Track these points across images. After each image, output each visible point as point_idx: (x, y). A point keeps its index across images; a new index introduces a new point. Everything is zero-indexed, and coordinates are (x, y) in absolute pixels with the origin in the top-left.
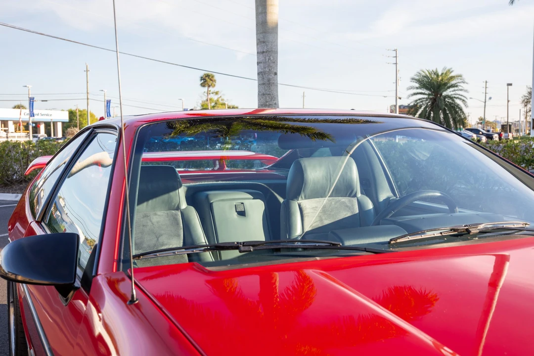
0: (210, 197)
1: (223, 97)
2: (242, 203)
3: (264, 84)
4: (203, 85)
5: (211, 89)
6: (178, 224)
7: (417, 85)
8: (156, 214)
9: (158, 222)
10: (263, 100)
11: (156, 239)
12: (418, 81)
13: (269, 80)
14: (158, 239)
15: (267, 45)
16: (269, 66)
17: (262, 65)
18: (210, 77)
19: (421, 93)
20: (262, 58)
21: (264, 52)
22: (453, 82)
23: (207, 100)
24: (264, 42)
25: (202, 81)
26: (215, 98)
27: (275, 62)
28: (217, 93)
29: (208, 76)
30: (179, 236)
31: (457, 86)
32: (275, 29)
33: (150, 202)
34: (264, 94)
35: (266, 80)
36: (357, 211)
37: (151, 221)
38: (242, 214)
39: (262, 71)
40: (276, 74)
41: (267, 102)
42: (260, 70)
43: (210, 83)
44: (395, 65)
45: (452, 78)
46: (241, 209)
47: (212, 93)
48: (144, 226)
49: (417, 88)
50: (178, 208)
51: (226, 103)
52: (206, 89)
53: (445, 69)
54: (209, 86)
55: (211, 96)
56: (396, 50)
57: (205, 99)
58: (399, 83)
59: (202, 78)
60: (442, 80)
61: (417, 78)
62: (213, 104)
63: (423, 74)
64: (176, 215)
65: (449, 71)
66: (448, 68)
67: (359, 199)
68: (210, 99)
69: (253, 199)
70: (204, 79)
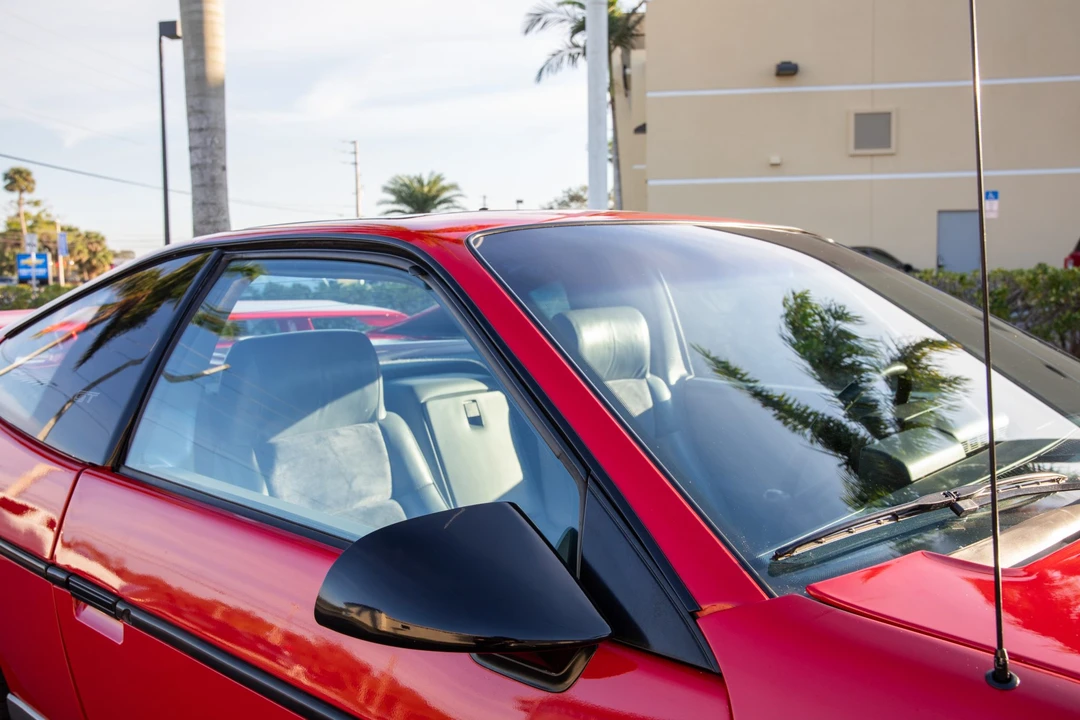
0: (419, 392)
1: (49, 211)
2: (474, 401)
3: (203, 185)
4: (9, 188)
5: (26, 196)
6: (380, 451)
7: (393, 198)
8: (337, 434)
9: (345, 450)
10: (202, 215)
11: (346, 486)
12: (393, 192)
13: (213, 179)
14: (350, 487)
15: (208, 119)
16: (212, 154)
17: (199, 152)
18: (24, 175)
19: (399, 211)
20: (198, 140)
21: (201, 130)
22: (445, 195)
23: (18, 215)
24: (201, 112)
25: (8, 182)
26: (34, 211)
27: (222, 148)
28: (36, 203)
29: (18, 172)
30: (383, 475)
31: (451, 201)
32: (220, 89)
33: (328, 408)
34: (204, 204)
35: (207, 180)
36: (650, 404)
37: (332, 449)
38: (476, 421)
39: (200, 162)
40: (224, 168)
41: (210, 217)
42: (196, 161)
43: (23, 184)
44: (353, 167)
45: (444, 189)
46: (474, 413)
47: (28, 203)
48: (321, 460)
49: (393, 203)
50: (374, 418)
51: (58, 221)
52: (15, 196)
53: (432, 173)
54: (22, 191)
55: (26, 208)
56: (354, 142)
57: (13, 212)
58: (361, 194)
59: (7, 176)
60: (430, 191)
61: (392, 186)
62: (30, 223)
63: (401, 182)
64: (374, 432)
65: (439, 179)
66: (437, 173)
67: (650, 381)
68: (25, 214)
69: (488, 391)
70: (11, 178)
